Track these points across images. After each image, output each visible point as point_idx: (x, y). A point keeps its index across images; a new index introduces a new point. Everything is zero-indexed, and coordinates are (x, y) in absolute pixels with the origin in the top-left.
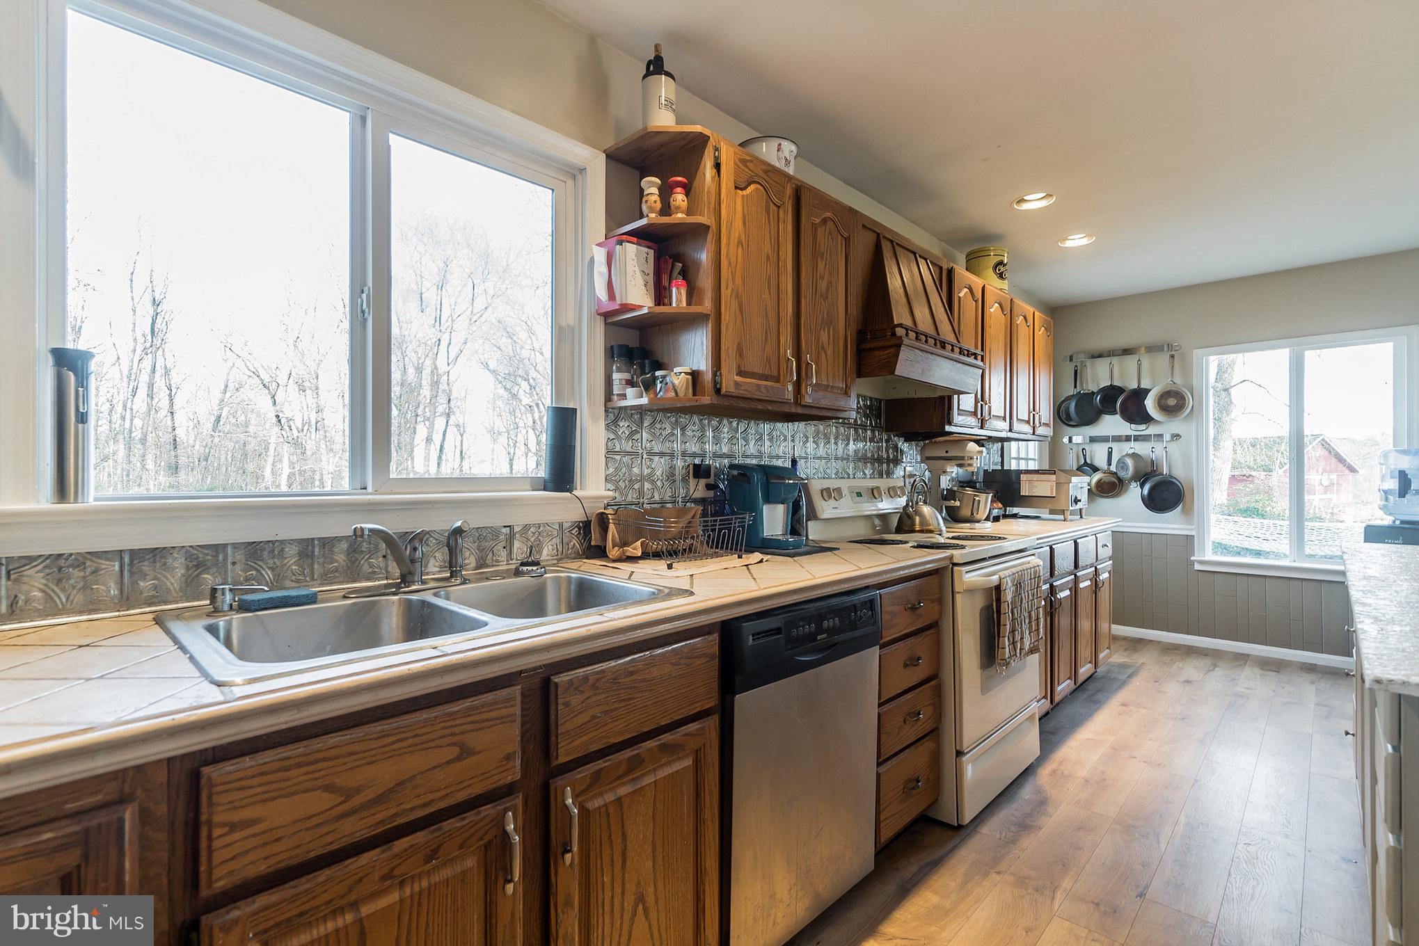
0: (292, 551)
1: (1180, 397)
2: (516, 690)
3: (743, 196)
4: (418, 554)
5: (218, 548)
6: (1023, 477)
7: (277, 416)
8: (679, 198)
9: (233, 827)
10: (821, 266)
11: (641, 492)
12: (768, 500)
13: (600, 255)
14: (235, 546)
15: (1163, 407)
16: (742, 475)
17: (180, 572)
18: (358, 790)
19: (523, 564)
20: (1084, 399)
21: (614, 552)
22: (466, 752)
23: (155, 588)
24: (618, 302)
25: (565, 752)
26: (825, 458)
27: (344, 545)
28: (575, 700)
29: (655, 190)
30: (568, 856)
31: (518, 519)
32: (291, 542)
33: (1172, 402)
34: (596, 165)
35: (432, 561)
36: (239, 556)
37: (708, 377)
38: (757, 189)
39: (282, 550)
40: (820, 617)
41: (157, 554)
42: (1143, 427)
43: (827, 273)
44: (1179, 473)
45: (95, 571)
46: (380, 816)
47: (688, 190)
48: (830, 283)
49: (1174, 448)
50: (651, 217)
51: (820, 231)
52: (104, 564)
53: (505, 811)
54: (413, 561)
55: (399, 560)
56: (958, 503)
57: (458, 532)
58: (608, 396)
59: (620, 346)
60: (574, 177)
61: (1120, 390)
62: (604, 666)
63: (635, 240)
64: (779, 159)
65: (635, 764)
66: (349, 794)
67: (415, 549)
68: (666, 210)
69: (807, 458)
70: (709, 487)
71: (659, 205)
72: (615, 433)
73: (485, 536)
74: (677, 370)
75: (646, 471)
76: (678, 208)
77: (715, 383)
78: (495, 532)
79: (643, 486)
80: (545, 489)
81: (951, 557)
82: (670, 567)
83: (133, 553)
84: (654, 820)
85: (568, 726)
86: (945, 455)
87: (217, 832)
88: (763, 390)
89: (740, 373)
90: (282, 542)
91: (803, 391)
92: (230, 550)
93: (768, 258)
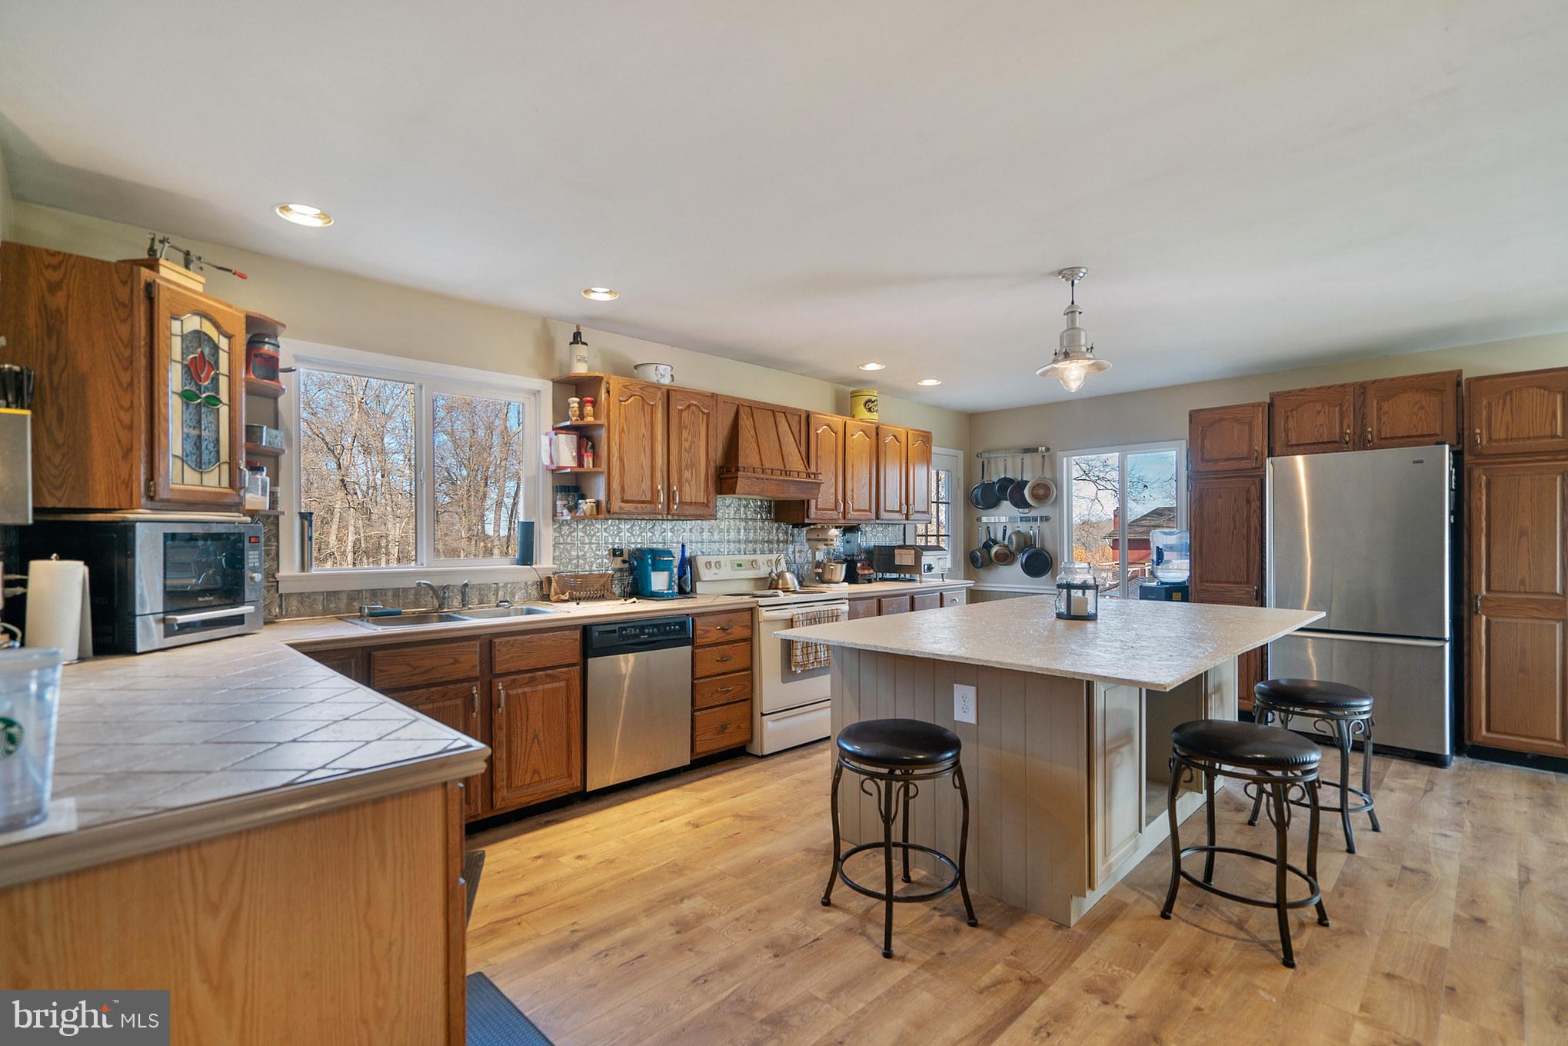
0: (390, 593)
1: (1047, 488)
2: (478, 643)
3: (625, 405)
4: (446, 595)
5: (360, 592)
6: (897, 551)
7: (342, 481)
8: (589, 409)
9: (380, 671)
10: (685, 434)
11: (577, 566)
12: (655, 570)
13: (545, 440)
14: (366, 590)
15: (1035, 496)
16: (639, 554)
17: (345, 601)
18: (418, 667)
19: (501, 602)
20: (987, 487)
21: (553, 597)
22: (456, 661)
23: (335, 607)
24: (555, 465)
25: (498, 669)
26: (718, 542)
27: (413, 591)
28: (504, 650)
29: (576, 405)
30: (500, 709)
31: (501, 580)
32: (389, 589)
33: (1041, 492)
34: (547, 388)
35: (455, 601)
36: (368, 595)
37: (604, 504)
38: (636, 399)
39: (385, 593)
40: (643, 628)
41: (335, 593)
42: (1027, 510)
43: (690, 437)
44: (1049, 546)
45: (314, 600)
46: (426, 678)
47: (594, 403)
48: (693, 442)
49: (1045, 526)
50: (574, 420)
51: (685, 414)
52: (317, 597)
53: (472, 686)
54: (444, 598)
55: (437, 598)
56: (821, 571)
57: (466, 585)
58: (555, 514)
59: (561, 487)
60: (535, 394)
61: (1011, 481)
62: (518, 637)
63: (564, 432)
64: (656, 375)
65: (532, 681)
66: (415, 668)
67: (445, 593)
68: (582, 416)
69: (691, 542)
70: (624, 562)
71: (578, 413)
72: (560, 533)
73: (482, 589)
74: (587, 500)
75: (580, 554)
76: (588, 415)
77: (607, 508)
78: (489, 587)
79: (578, 562)
80: (518, 564)
81: (757, 602)
82: (578, 604)
83: (327, 592)
84: (543, 706)
85: (500, 659)
86: (817, 537)
87: (376, 672)
88: (639, 509)
89: (623, 501)
90: (386, 589)
91: (671, 507)
92: (364, 592)
93: (644, 435)
